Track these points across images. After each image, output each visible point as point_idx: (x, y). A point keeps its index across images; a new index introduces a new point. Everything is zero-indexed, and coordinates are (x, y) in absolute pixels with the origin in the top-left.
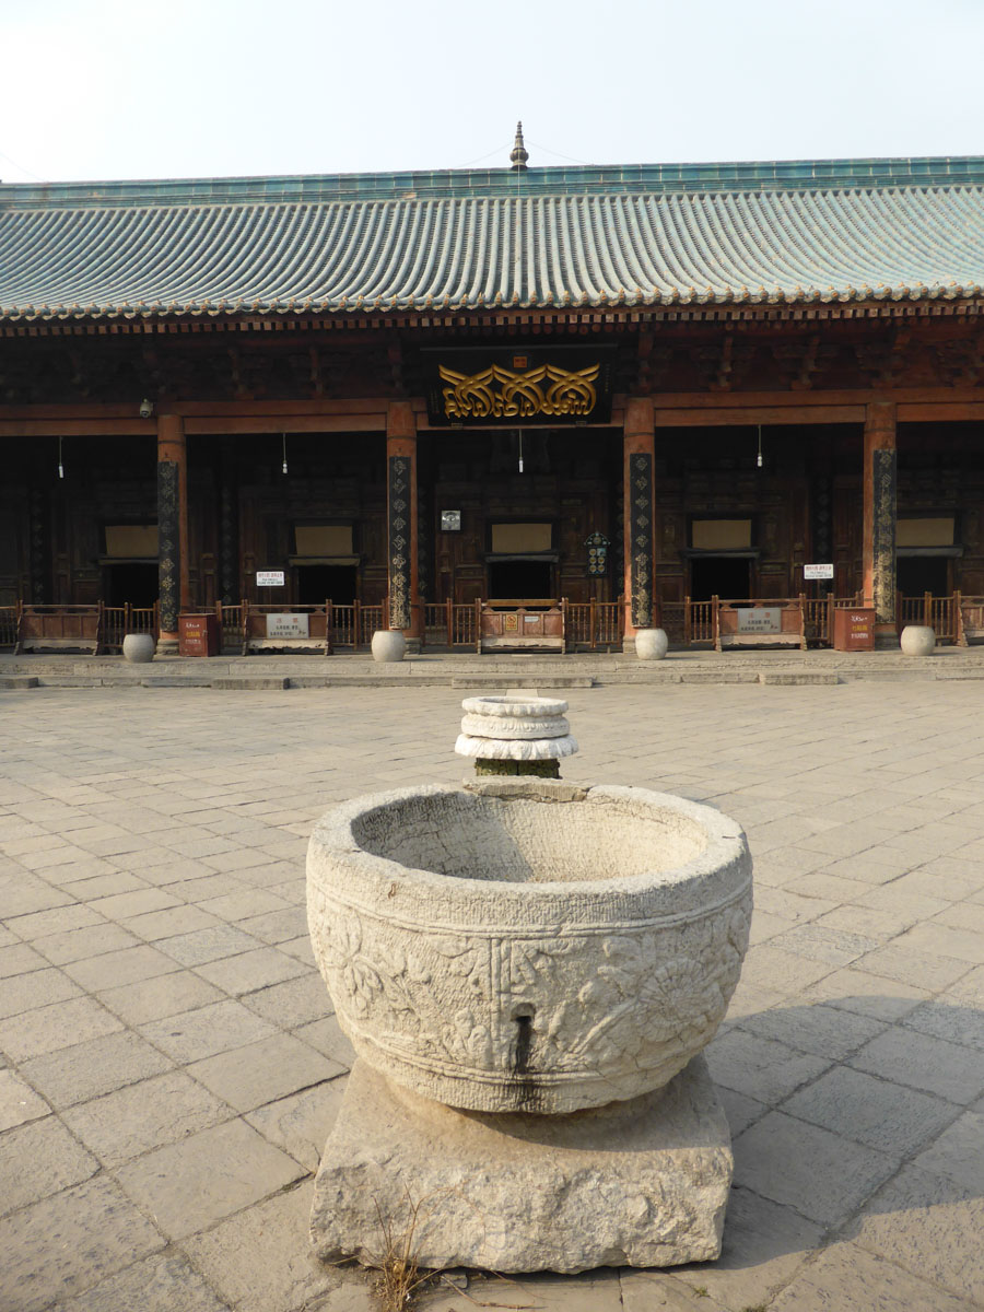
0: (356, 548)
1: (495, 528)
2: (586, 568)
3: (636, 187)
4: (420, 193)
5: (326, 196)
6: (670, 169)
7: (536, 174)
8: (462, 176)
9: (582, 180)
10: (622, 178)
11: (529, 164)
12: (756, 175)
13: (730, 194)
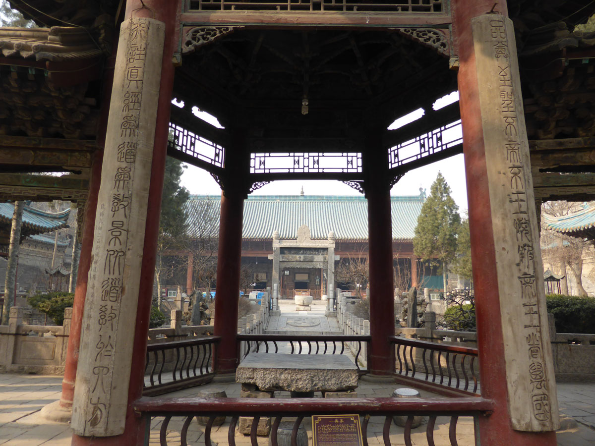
0: (267, 278)
1: (296, 275)
2: (315, 283)
3: (328, 200)
4: (280, 200)
5: (260, 200)
6: (335, 197)
7: (306, 197)
8: (290, 197)
9: (316, 198)
10: (325, 198)
11: (304, 194)
12: (354, 198)
13: (348, 202)
